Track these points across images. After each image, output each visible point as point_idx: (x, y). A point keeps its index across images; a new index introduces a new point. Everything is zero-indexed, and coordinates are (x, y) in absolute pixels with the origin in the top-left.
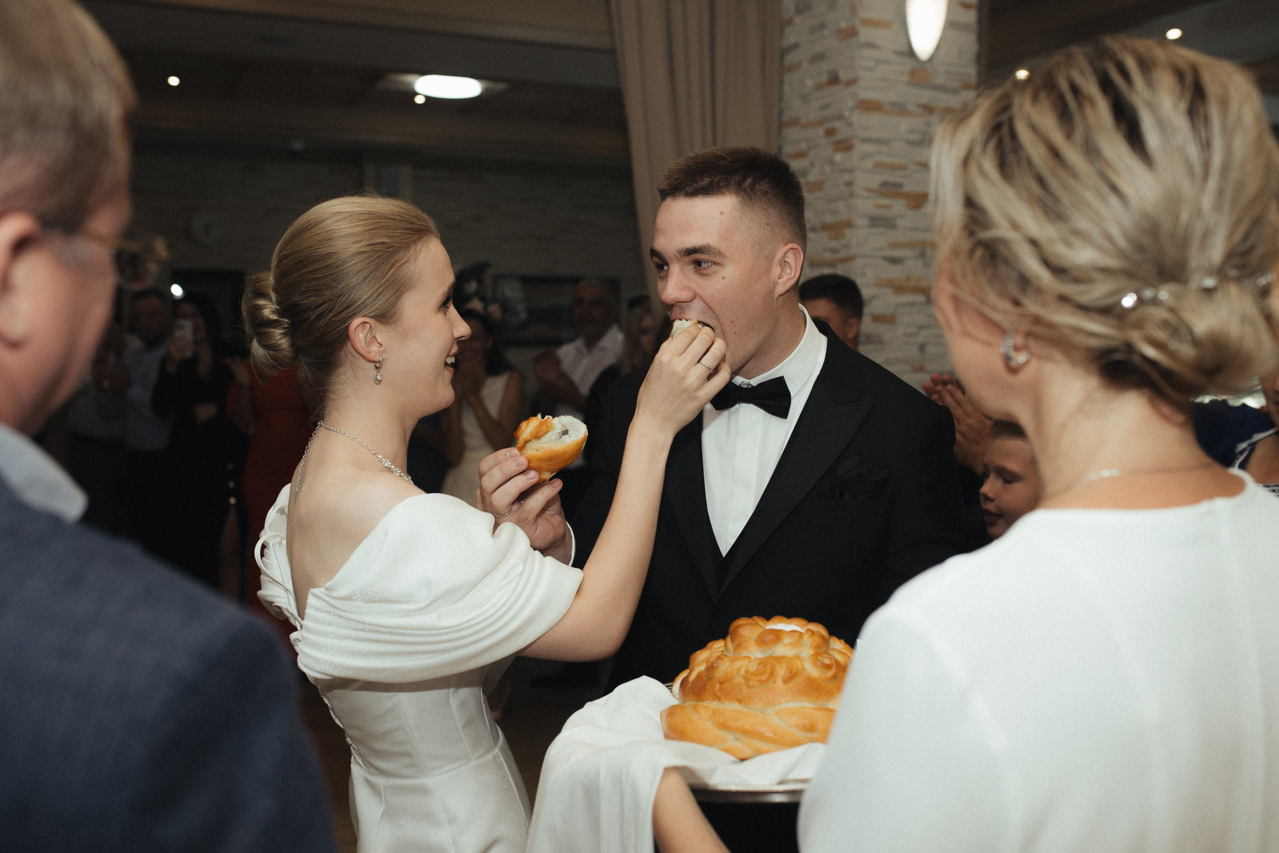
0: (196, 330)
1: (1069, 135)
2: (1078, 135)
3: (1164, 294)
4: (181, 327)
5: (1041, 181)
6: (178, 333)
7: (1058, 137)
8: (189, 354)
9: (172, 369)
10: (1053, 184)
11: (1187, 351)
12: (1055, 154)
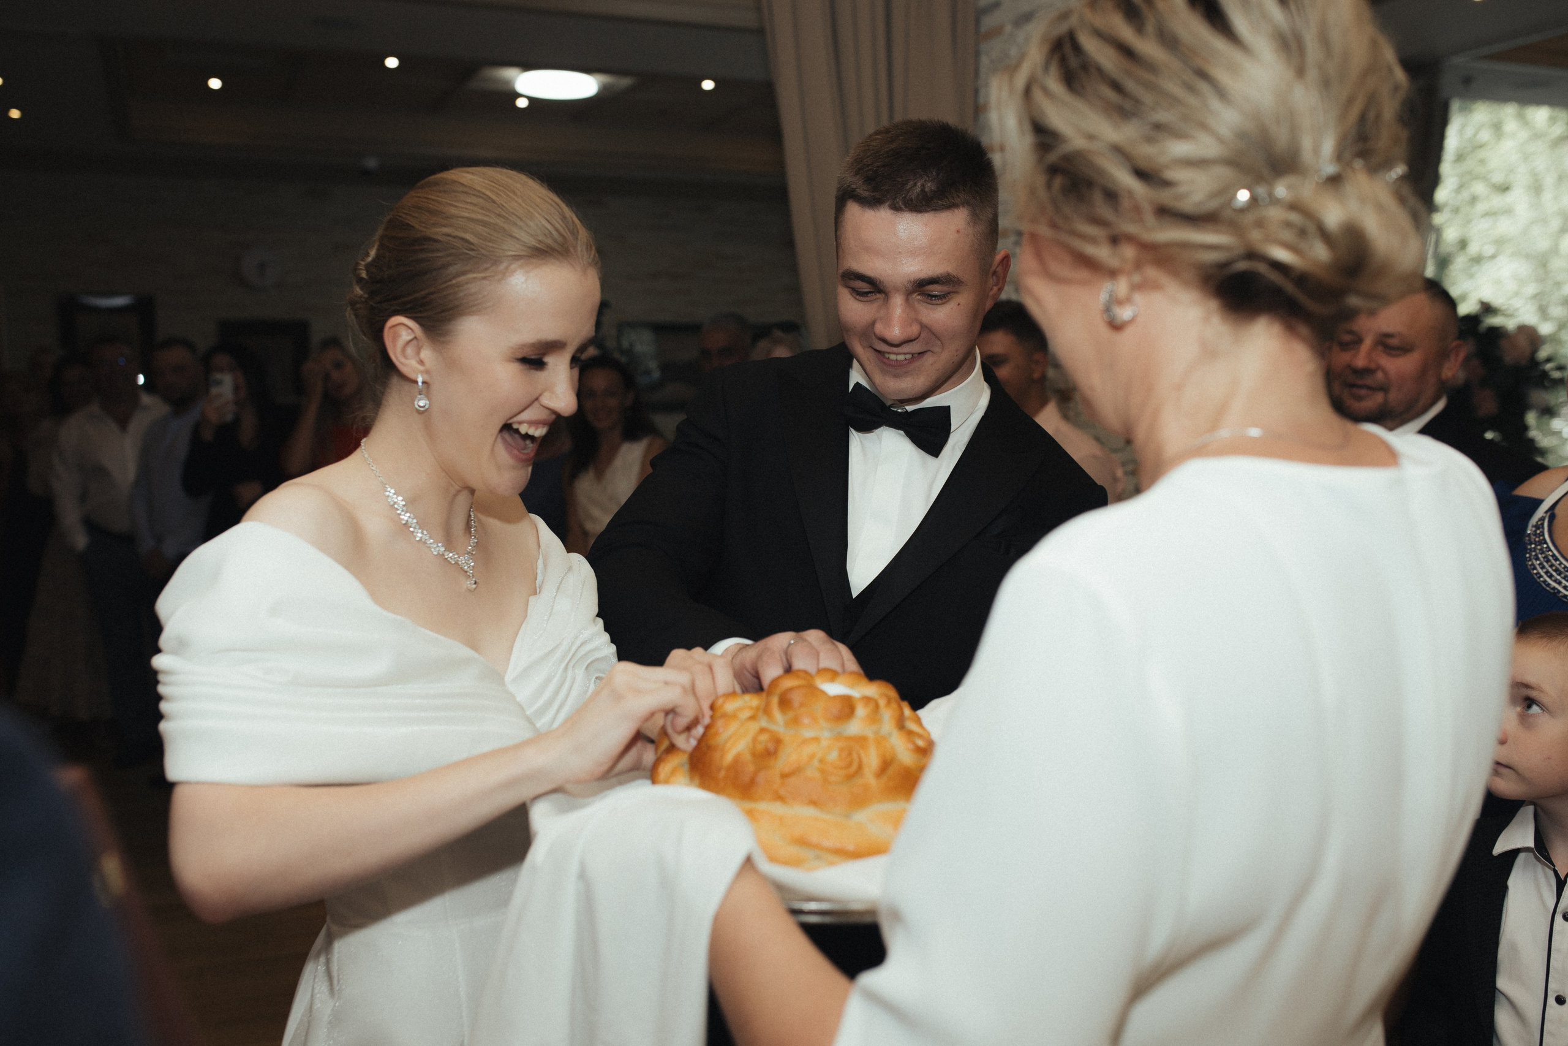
0: (236, 389)
1: (1140, 29)
2: (1150, 27)
3: (1281, 190)
4: (219, 383)
5: (1116, 87)
6: (214, 391)
7: (1126, 32)
8: (229, 417)
9: (208, 435)
10: (1130, 85)
11: (1320, 253)
12: (1127, 52)
